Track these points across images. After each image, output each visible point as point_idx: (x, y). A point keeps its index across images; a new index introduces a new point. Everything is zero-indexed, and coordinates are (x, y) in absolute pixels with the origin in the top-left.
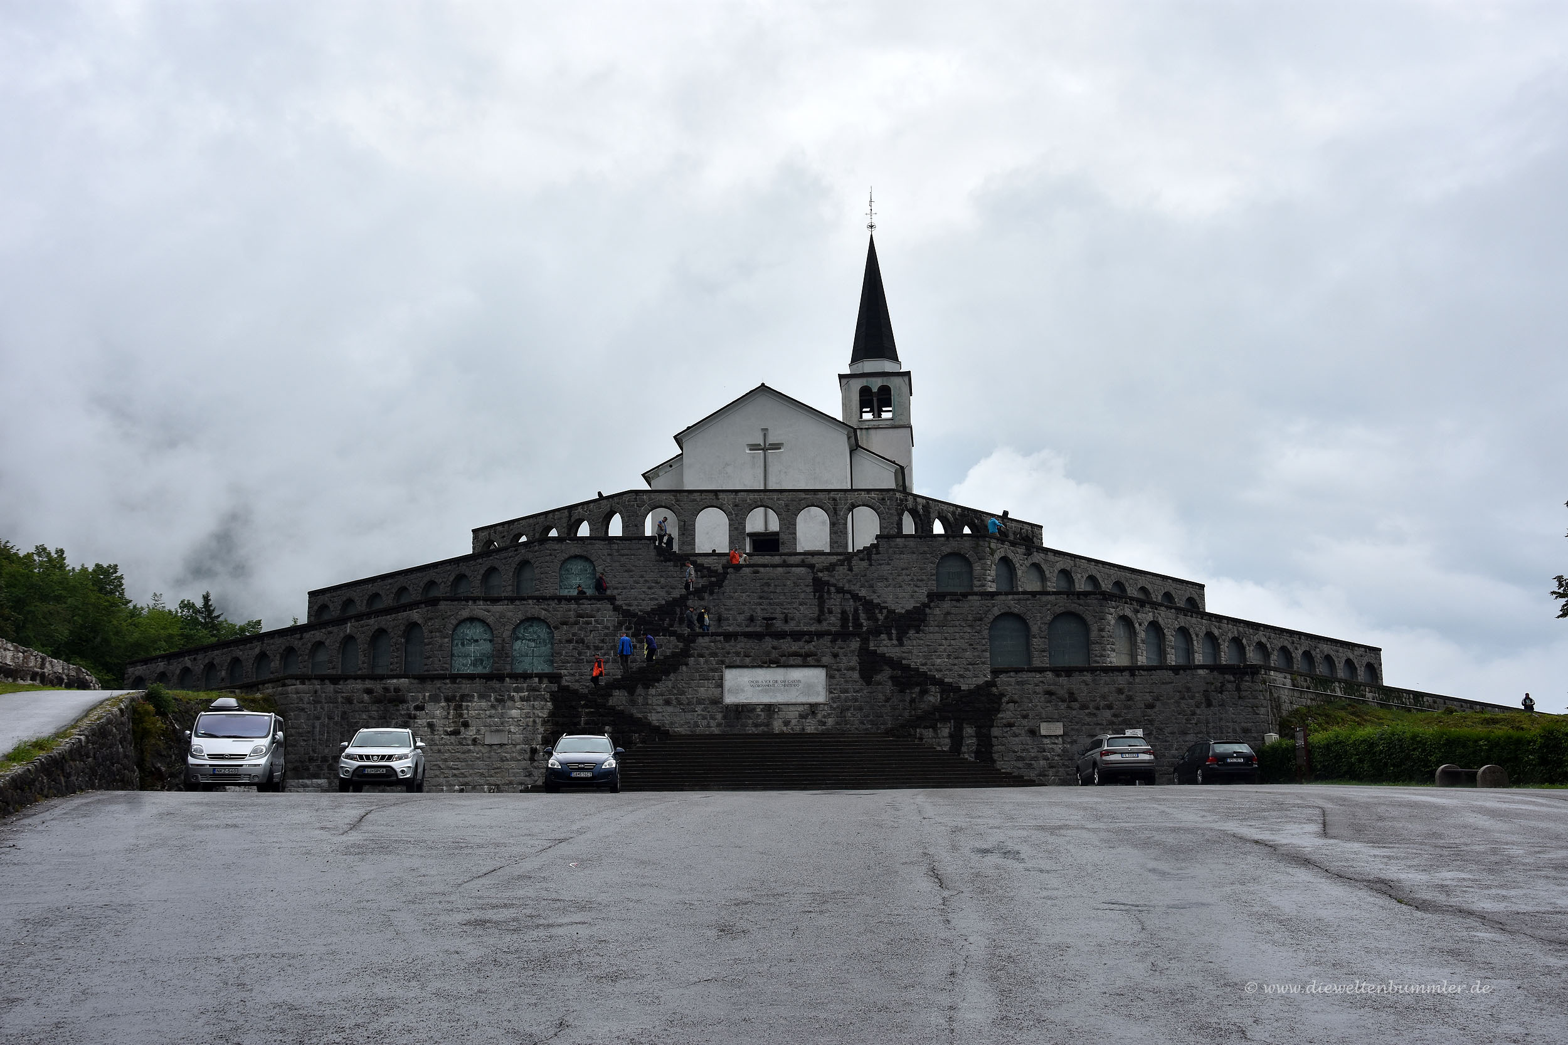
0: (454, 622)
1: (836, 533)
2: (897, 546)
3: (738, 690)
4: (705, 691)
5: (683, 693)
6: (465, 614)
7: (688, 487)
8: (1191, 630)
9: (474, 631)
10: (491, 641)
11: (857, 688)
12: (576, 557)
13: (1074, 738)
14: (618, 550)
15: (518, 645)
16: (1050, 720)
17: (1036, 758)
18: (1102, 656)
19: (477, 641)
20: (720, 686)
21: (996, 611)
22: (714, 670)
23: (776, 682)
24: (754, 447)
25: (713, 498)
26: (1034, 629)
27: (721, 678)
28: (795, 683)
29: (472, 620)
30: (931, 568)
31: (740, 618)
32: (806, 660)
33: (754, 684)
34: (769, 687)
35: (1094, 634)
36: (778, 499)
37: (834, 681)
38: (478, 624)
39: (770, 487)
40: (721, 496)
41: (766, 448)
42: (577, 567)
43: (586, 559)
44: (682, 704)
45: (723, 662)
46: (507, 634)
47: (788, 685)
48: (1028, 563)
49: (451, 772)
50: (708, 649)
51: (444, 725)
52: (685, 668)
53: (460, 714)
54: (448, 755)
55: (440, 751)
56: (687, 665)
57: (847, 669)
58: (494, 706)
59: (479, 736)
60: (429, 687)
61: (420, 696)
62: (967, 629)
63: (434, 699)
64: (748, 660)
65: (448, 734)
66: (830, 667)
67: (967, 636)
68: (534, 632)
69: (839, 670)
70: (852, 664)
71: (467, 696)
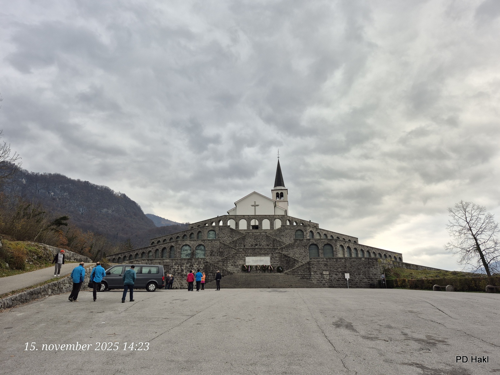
0: (182, 246)
1: (271, 225)
2: (286, 228)
3: (249, 262)
4: (241, 262)
5: (236, 263)
6: (185, 244)
7: (237, 215)
8: (357, 249)
9: (187, 248)
10: (190, 250)
11: (278, 262)
12: (211, 230)
13: (332, 275)
14: (221, 229)
15: (197, 251)
16: (326, 271)
17: (322, 280)
18: (336, 255)
19: (187, 250)
20: (245, 261)
21: (310, 243)
22: (243, 257)
23: (258, 260)
24: (253, 206)
25: (243, 217)
26: (320, 248)
27: (245, 259)
28: (262, 261)
29: (186, 245)
30: (294, 233)
31: (249, 245)
32: (265, 254)
33: (253, 261)
34: (256, 261)
35: (334, 249)
36: (258, 217)
37: (272, 260)
38: (188, 246)
39: (256, 214)
40: (245, 216)
41: (255, 206)
42: (211, 232)
43: (214, 231)
44: (235, 265)
45: (245, 255)
46: (194, 249)
47: (261, 261)
48: (317, 232)
49: (179, 283)
50: (242, 252)
51: (178, 271)
52: (236, 257)
53: (181, 268)
54: (178, 278)
55: (176, 278)
56: (237, 256)
57: (275, 257)
58: (190, 266)
59: (186, 274)
60: (174, 261)
61: (172, 264)
62: (303, 248)
63: (175, 264)
64: (251, 255)
65: (178, 273)
66: (271, 257)
67: (303, 249)
68: (201, 248)
69: (273, 257)
70: (276, 256)
71: (183, 264)
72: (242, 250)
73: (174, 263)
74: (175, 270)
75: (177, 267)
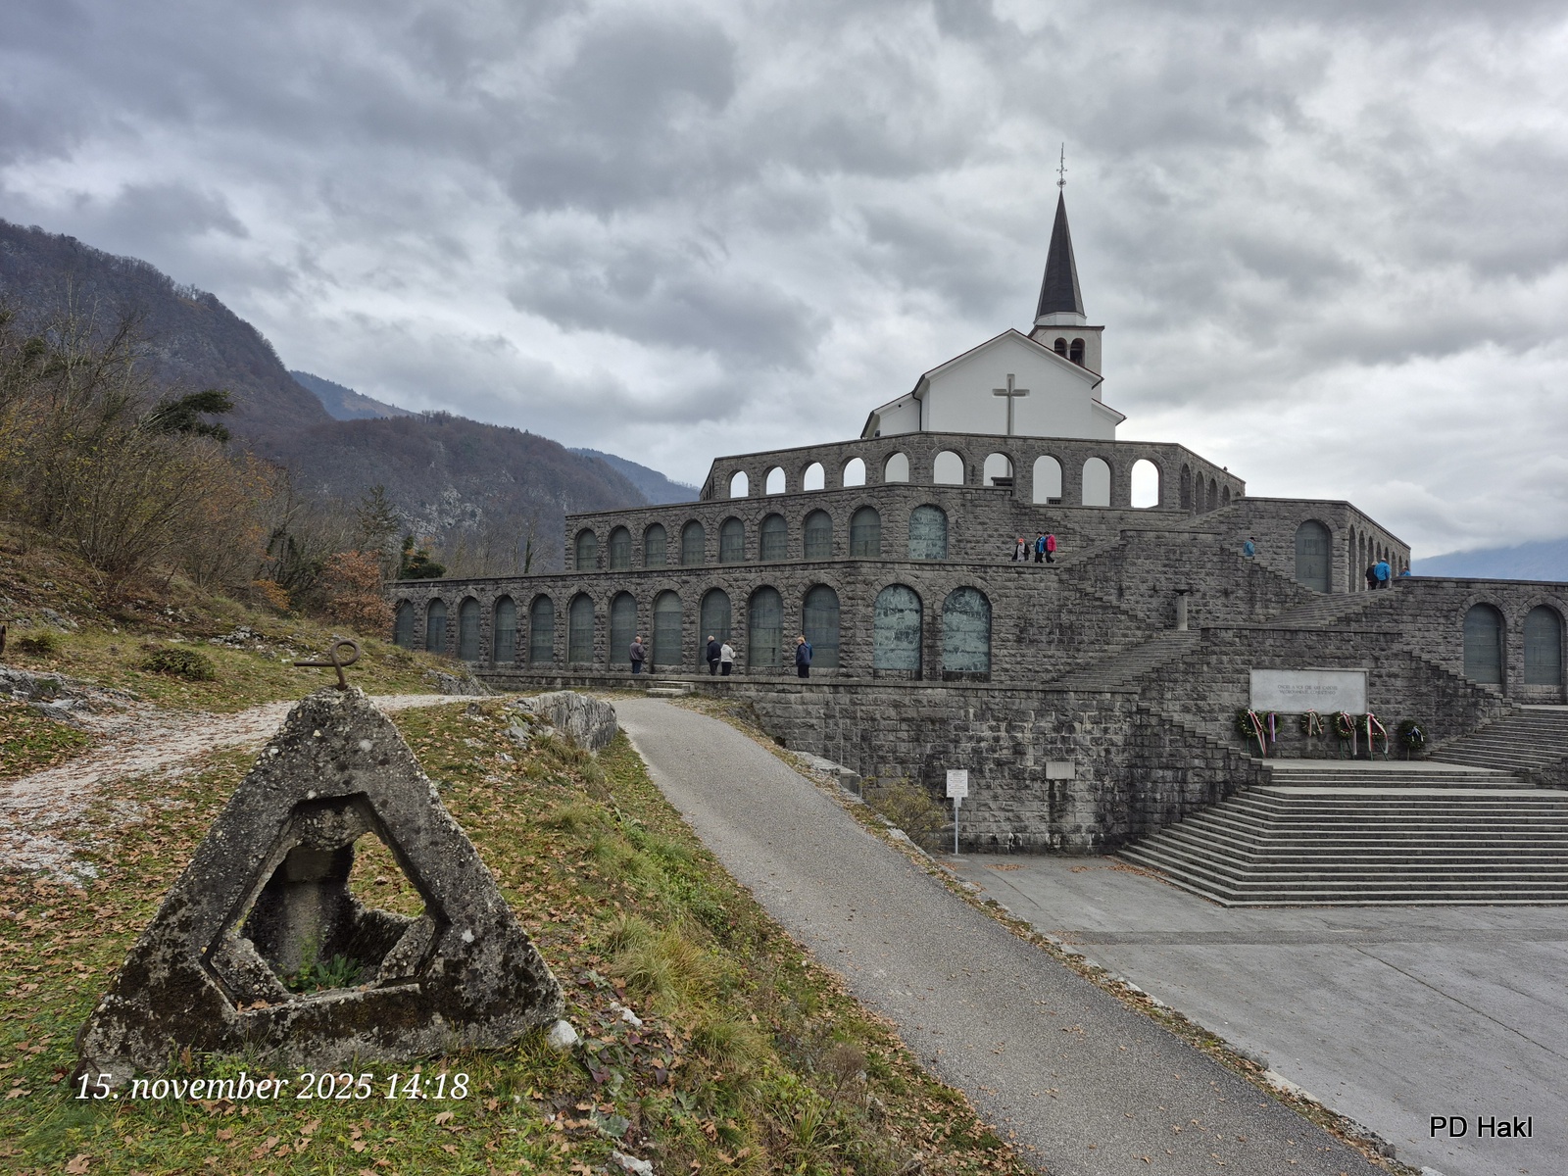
0: (879, 588)
1: (1115, 487)
3: (1266, 696)
4: (1229, 697)
5: (1204, 698)
6: (890, 579)
10: (918, 611)
11: (1400, 698)
12: (925, 506)
14: (971, 501)
15: (949, 618)
19: (902, 611)
20: (1247, 690)
22: (1240, 672)
23: (1310, 688)
24: (999, 393)
26: (1510, 623)
27: (1248, 682)
28: (1329, 691)
29: (896, 586)
30: (1290, 534)
32: (1345, 662)
33: (1285, 689)
34: (1302, 693)
37: (1375, 689)
38: (905, 591)
39: (1017, 432)
41: (1010, 393)
42: (927, 515)
43: (937, 508)
44: (1203, 712)
45: (1249, 662)
46: (938, 606)
47: (1323, 691)
48: (1360, 530)
49: (1002, 815)
50: (1232, 644)
51: (995, 751)
52: (1205, 668)
53: (1013, 738)
54: (999, 791)
55: (989, 787)
56: (1208, 664)
57: (1390, 676)
58: (1057, 729)
59: (1038, 768)
60: (973, 700)
61: (962, 712)
62: (1442, 620)
63: (980, 717)
64: (1278, 660)
65: (999, 763)
66: (1371, 673)
67: (1441, 628)
68: (967, 603)
69: (1380, 676)
70: (1394, 670)
71: (1022, 715)
72: (1231, 633)
73: (972, 711)
74: (982, 744)
75: (991, 728)
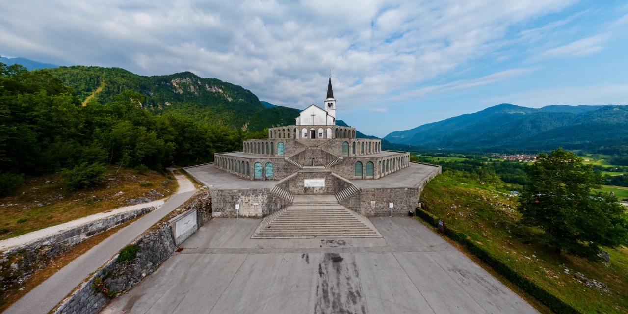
1: (324, 133)
2: (336, 140)
3: (307, 184)
4: (301, 184)
5: (296, 184)
6: (256, 161)
9: (258, 165)
10: (261, 167)
11: (331, 183)
12: (280, 142)
13: (378, 204)
14: (288, 141)
16: (373, 200)
17: (369, 209)
18: (376, 170)
20: (304, 183)
21: (356, 161)
23: (315, 182)
25: (305, 127)
26: (363, 165)
27: (304, 181)
28: (318, 183)
30: (342, 145)
32: (321, 177)
33: (310, 183)
35: (375, 166)
36: (315, 126)
37: (326, 182)
44: (296, 187)
45: (304, 178)
46: (264, 166)
49: (246, 211)
50: (301, 175)
51: (245, 201)
53: (248, 198)
55: (244, 207)
56: (297, 179)
58: (255, 197)
59: (252, 203)
61: (240, 194)
62: (351, 165)
63: (243, 195)
64: (309, 177)
66: (326, 179)
68: (270, 165)
70: (330, 178)
74: (243, 199)
